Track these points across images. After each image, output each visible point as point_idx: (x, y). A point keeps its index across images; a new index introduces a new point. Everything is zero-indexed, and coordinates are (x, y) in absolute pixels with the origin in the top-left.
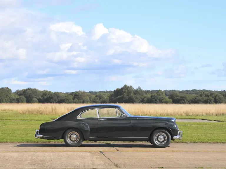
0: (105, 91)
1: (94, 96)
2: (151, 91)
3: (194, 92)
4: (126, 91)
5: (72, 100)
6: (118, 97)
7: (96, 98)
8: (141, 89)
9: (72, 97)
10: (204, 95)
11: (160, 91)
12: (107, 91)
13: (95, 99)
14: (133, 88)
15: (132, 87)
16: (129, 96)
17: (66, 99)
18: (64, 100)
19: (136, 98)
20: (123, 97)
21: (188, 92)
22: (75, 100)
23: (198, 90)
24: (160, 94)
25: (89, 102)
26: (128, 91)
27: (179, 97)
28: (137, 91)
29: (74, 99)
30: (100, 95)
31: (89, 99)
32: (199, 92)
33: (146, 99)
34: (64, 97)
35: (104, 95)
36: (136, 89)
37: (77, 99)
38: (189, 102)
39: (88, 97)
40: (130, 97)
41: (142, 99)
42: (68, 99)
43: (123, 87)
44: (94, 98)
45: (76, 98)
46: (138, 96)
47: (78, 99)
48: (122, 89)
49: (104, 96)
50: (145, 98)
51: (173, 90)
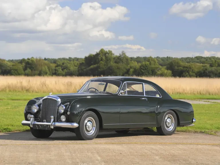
0: (68, 58)
1: (53, 66)
2: (136, 58)
3: (198, 61)
4: (104, 58)
5: (23, 72)
6: (92, 67)
7: (57, 68)
8: (125, 55)
9: (22, 66)
10: (217, 65)
11: (150, 59)
12: (70, 58)
13: (55, 70)
14: (113, 54)
15: (111, 51)
16: (107, 65)
17: (14, 70)
18: (11, 70)
19: (118, 68)
20: (98, 67)
21: (189, 60)
22: (27, 72)
23: (205, 58)
24: (151, 62)
25: (48, 74)
26: (106, 57)
27: (182, 68)
28: (120, 59)
29: (25, 69)
30: (63, 64)
31: (47, 70)
32: (206, 60)
33: (132, 70)
34: (11, 66)
35: (69, 63)
36: (118, 55)
37: (30, 70)
38: (196, 74)
39: (46, 67)
40: (109, 68)
41: (126, 69)
42: (16, 70)
43: (98, 52)
44: (54, 68)
45: (28, 69)
46: (121, 65)
47: (32, 70)
48: (97, 55)
49: (69, 65)
50: (131, 68)
51: (167, 57)
